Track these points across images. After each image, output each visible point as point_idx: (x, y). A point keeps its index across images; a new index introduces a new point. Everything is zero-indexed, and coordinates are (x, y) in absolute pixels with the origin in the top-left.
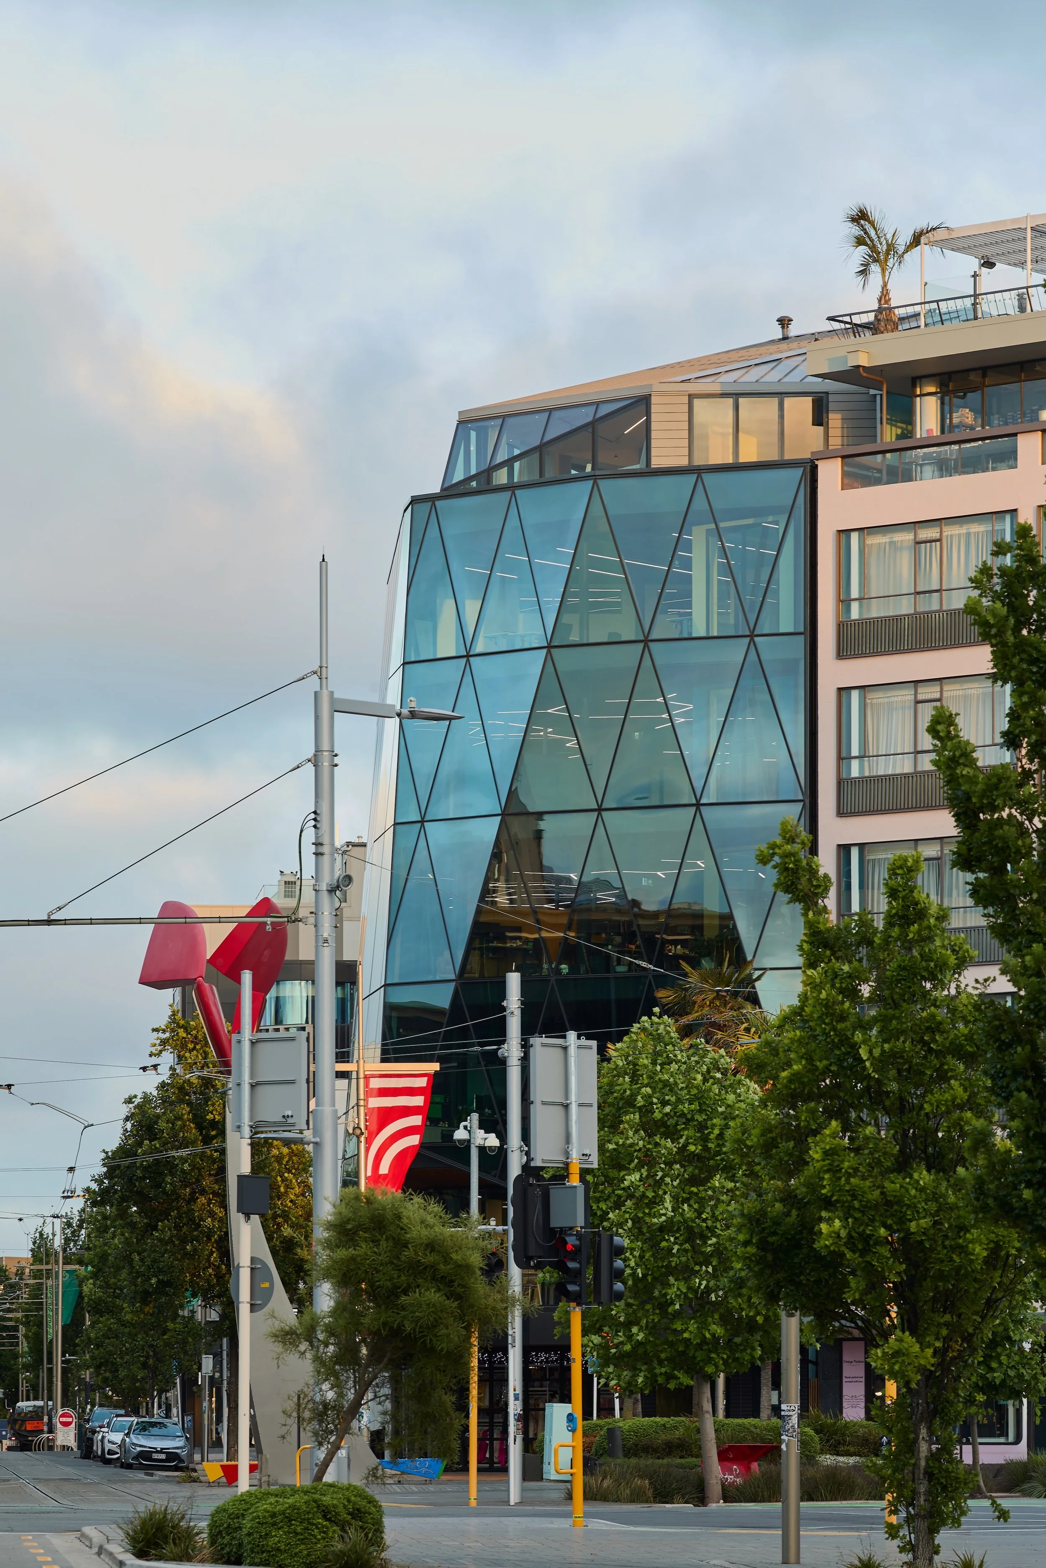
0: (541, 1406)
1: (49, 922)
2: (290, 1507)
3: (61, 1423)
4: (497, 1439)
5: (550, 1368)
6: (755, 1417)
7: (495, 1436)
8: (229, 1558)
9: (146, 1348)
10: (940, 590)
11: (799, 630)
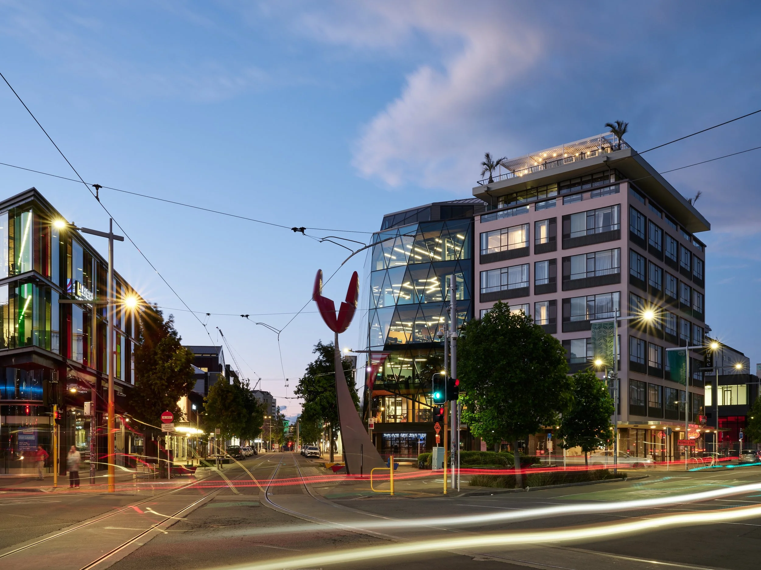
10: (508, 245)
11: (469, 258)
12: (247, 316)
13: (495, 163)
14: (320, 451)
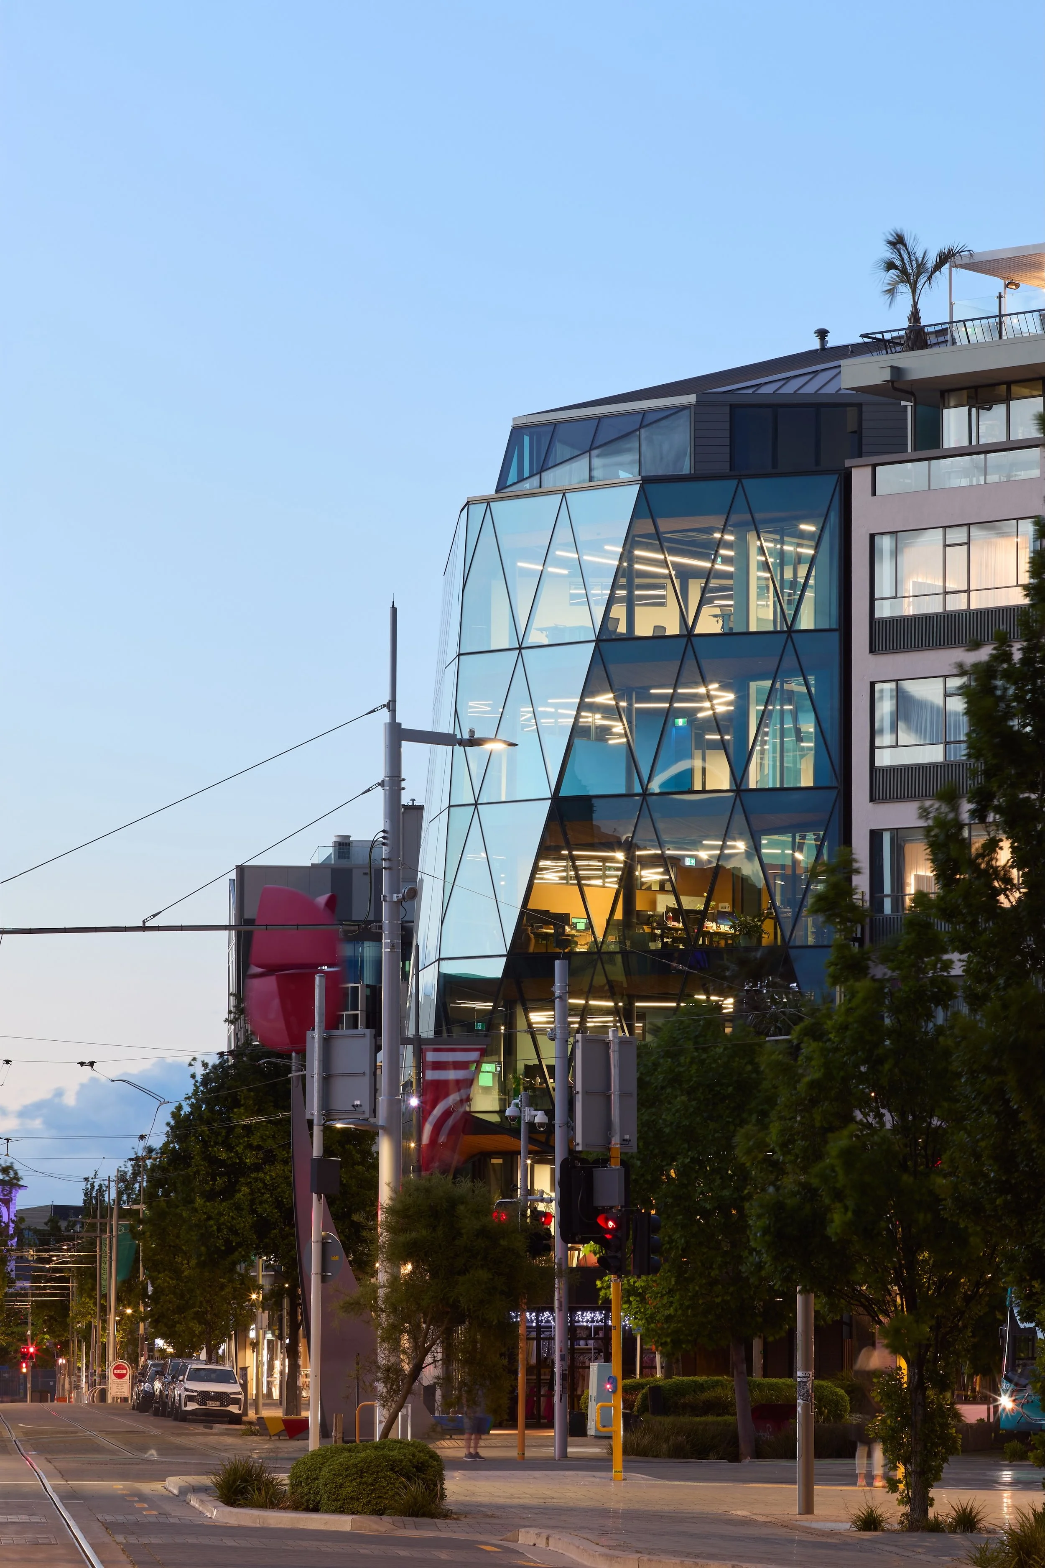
0: (587, 1365)
1: (144, 928)
2: (362, 1461)
3: (115, 1375)
4: (543, 1396)
5: (595, 1327)
6: (789, 1378)
7: (542, 1393)
8: (308, 1506)
9: (205, 1304)
10: (968, 591)
11: (834, 626)
12: (92, 1064)
13: (932, 260)
14: (244, 1386)
